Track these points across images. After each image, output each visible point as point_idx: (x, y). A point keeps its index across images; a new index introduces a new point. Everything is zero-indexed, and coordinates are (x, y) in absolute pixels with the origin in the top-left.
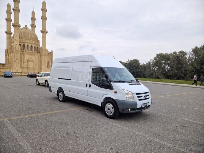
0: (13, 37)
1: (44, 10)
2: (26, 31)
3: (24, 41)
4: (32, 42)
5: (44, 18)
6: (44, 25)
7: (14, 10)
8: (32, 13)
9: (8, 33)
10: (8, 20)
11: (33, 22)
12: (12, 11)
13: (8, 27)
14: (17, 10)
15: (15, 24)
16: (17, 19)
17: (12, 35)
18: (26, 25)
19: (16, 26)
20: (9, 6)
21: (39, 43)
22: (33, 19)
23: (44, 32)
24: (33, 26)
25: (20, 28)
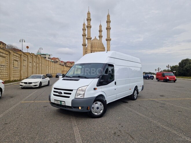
0: (87, 48)
1: (108, 22)
2: (96, 41)
3: (94, 50)
4: (99, 50)
5: (108, 29)
6: (108, 34)
7: (87, 27)
8: (100, 26)
9: (84, 45)
10: (84, 35)
11: (101, 33)
12: (86, 28)
13: (84, 41)
14: (89, 27)
15: (88, 38)
16: (89, 33)
17: (86, 46)
18: (95, 37)
19: (89, 39)
20: (84, 25)
21: (105, 49)
22: (100, 31)
23: (108, 40)
24: (100, 37)
25: (91, 40)
